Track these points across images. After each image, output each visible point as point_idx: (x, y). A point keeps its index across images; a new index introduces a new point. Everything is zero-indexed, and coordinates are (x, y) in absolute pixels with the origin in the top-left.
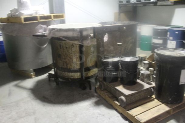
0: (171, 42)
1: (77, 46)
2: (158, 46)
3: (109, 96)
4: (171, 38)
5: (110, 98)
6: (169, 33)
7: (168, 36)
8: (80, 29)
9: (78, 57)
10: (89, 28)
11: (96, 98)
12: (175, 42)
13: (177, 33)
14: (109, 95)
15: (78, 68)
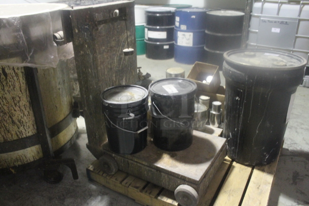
0: (184, 35)
1: (19, 72)
2: (158, 43)
3: (137, 188)
4: (184, 27)
5: (141, 191)
6: (177, 19)
7: (177, 24)
8: (21, 18)
9: (28, 104)
10: (46, 15)
11: (99, 198)
12: (192, 34)
13: (194, 17)
14: (138, 185)
15: (30, 134)
